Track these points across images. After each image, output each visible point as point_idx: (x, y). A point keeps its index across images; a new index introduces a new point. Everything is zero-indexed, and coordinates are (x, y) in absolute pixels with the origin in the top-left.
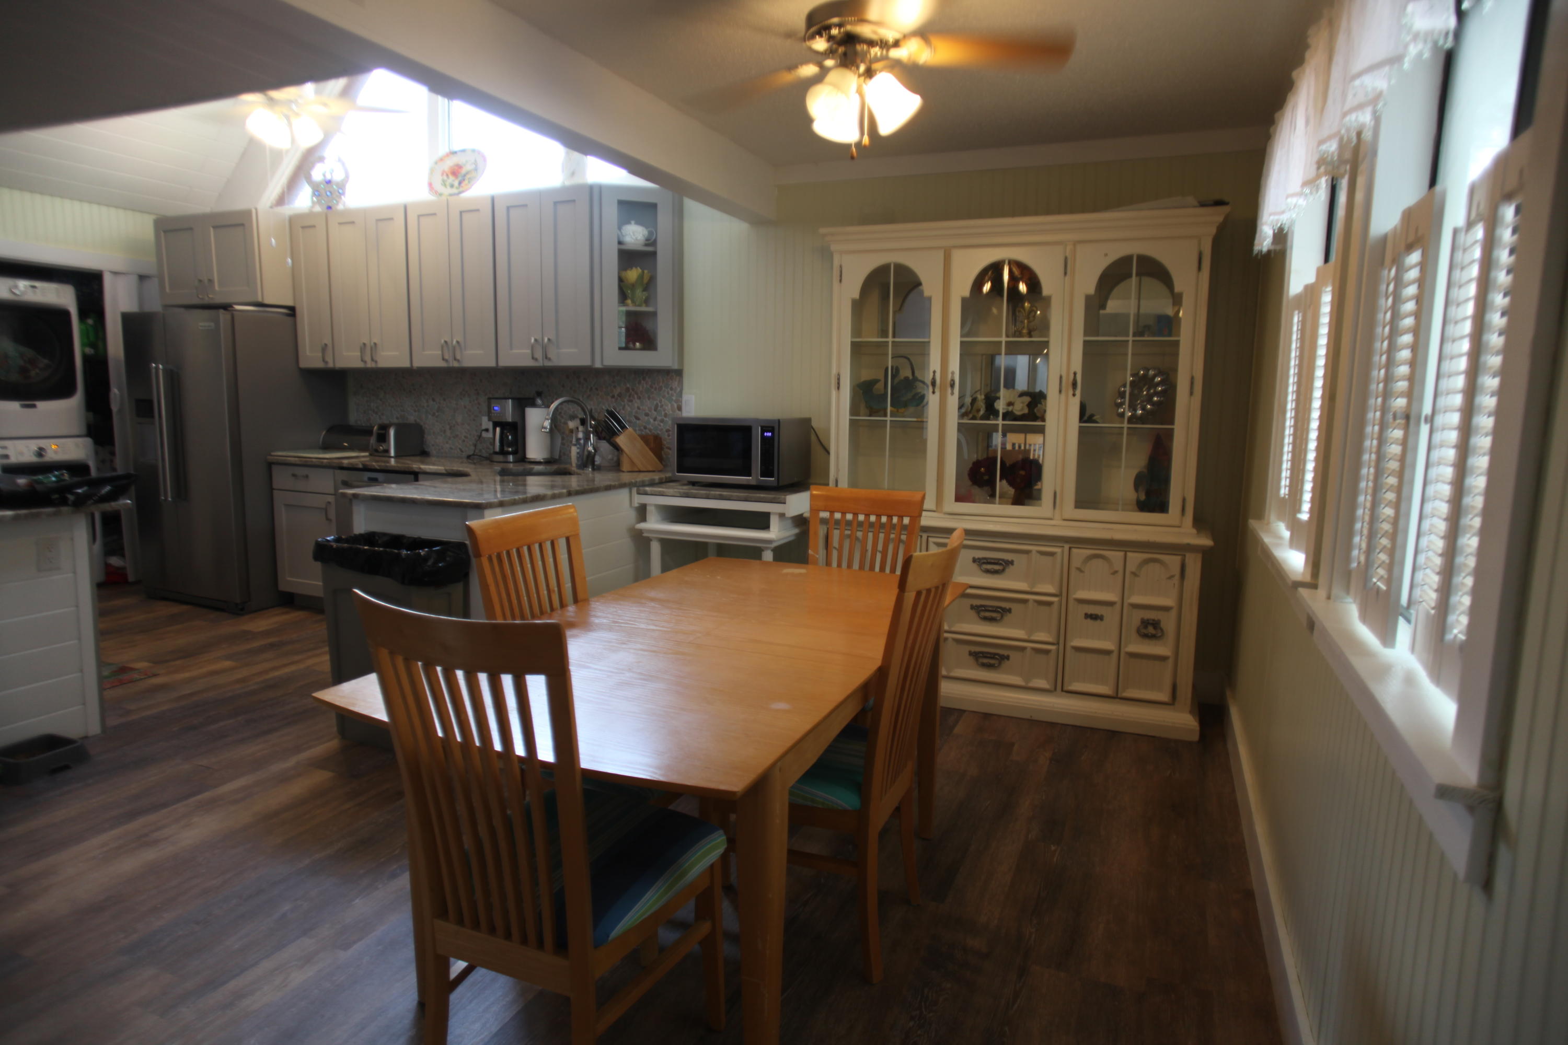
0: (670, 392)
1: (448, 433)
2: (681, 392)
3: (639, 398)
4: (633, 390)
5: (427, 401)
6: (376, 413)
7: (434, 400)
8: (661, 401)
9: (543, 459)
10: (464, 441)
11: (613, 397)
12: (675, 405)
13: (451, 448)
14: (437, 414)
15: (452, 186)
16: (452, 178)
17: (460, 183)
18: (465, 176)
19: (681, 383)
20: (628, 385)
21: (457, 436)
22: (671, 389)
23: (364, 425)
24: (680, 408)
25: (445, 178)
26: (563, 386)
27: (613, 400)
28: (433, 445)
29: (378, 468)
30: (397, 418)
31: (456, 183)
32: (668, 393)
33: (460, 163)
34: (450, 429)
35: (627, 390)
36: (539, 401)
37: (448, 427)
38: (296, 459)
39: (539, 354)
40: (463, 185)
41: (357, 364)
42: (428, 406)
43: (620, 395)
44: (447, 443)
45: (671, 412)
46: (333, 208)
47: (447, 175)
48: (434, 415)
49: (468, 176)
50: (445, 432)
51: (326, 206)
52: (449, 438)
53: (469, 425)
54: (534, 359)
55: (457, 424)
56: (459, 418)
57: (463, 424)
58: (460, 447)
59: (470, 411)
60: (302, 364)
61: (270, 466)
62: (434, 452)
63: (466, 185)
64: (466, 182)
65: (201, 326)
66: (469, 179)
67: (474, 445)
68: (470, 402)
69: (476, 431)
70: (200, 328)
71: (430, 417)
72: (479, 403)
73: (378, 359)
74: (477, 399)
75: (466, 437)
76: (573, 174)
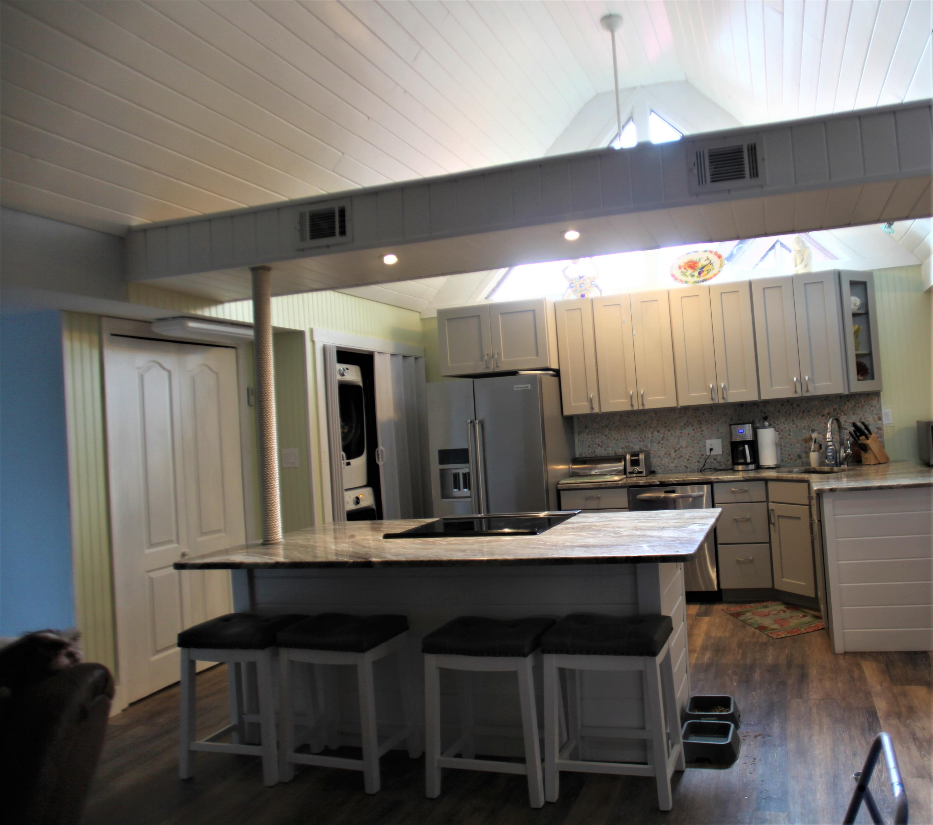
0: (872, 408)
1: (673, 455)
2: (880, 407)
3: (845, 414)
4: (840, 409)
5: (652, 433)
6: (602, 447)
7: (658, 431)
8: (864, 415)
9: (776, 465)
10: (688, 460)
11: (823, 416)
12: (876, 417)
13: (676, 466)
14: (662, 442)
15: (693, 276)
16: (690, 271)
17: (700, 274)
18: (702, 268)
19: (879, 401)
20: (835, 407)
21: (682, 456)
22: (872, 406)
23: (588, 456)
24: (880, 419)
25: (684, 270)
26: (779, 412)
27: (824, 418)
28: (659, 466)
30: (622, 448)
31: (696, 273)
32: (870, 409)
33: (694, 260)
34: (675, 451)
35: (835, 410)
36: (767, 424)
37: (673, 451)
40: (702, 275)
41: (586, 410)
42: (653, 437)
43: (829, 414)
44: (672, 462)
45: (873, 422)
46: (586, 296)
47: (685, 268)
48: (659, 443)
49: (705, 269)
50: (670, 454)
51: (580, 295)
52: (675, 459)
53: (693, 447)
54: (796, 392)
55: (681, 447)
56: (684, 443)
57: (686, 447)
58: (685, 464)
59: (693, 436)
60: (566, 412)
61: (558, 492)
62: (660, 471)
63: (706, 275)
64: (706, 272)
65: (516, 388)
66: (707, 270)
67: (698, 462)
68: (694, 430)
69: (700, 451)
70: (515, 389)
71: (655, 444)
72: (702, 431)
73: (645, 403)
74: (700, 427)
75: (690, 457)
76: (806, 266)
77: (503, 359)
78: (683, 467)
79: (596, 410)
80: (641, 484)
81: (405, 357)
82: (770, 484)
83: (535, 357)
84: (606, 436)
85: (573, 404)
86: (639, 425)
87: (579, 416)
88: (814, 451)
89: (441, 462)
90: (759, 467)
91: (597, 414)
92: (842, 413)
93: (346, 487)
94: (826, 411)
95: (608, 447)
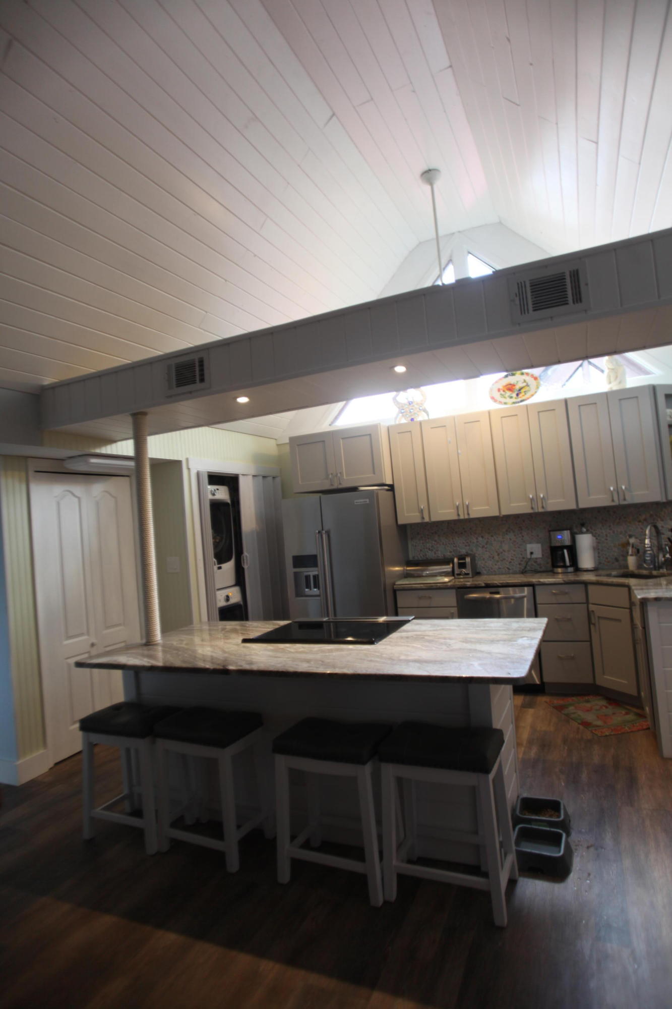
1: (496, 557)
3: (662, 520)
5: (477, 539)
6: (432, 550)
7: (482, 537)
9: (594, 568)
10: (510, 562)
11: (639, 521)
13: (500, 568)
14: (486, 546)
15: (511, 397)
16: (508, 393)
17: (517, 395)
18: (520, 390)
20: (651, 512)
21: (504, 559)
23: (420, 559)
25: (502, 393)
27: (640, 524)
28: (483, 568)
29: (499, 585)
30: (451, 552)
31: (514, 395)
33: (512, 383)
34: (498, 555)
35: (651, 516)
36: (584, 530)
37: (496, 554)
38: (422, 585)
40: (520, 395)
41: (418, 520)
42: (478, 542)
43: (645, 520)
44: (496, 565)
46: (415, 420)
47: (504, 391)
48: (483, 547)
49: (522, 391)
50: (493, 557)
51: (410, 419)
52: (498, 561)
53: (514, 551)
54: (613, 501)
55: (504, 551)
56: (506, 547)
57: (509, 551)
58: (507, 566)
59: (515, 541)
60: (400, 522)
61: (395, 592)
62: (485, 572)
63: (523, 396)
64: (523, 394)
65: (357, 502)
66: (525, 392)
67: (520, 564)
68: (515, 536)
69: (521, 554)
70: (355, 503)
71: (480, 549)
72: (523, 536)
73: (470, 512)
74: (521, 533)
75: (512, 559)
76: (620, 383)
77: (345, 477)
78: (507, 569)
79: (427, 520)
80: (468, 586)
81: (264, 477)
82: (590, 588)
83: (372, 475)
84: (435, 541)
85: (406, 515)
87: (411, 525)
88: (631, 555)
89: (295, 566)
90: (578, 570)
91: (427, 523)
92: (659, 519)
93: (218, 586)
94: (643, 517)
95: (437, 551)
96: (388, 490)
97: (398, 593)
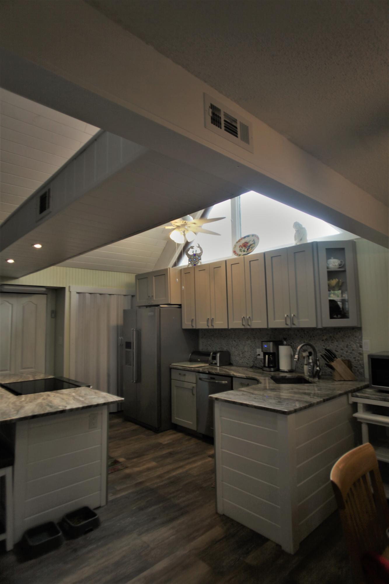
0: (355, 338)
2: (361, 338)
3: (337, 341)
4: (334, 337)
6: (210, 346)
7: (235, 341)
8: (350, 343)
9: (288, 370)
10: (248, 359)
11: (323, 340)
12: (358, 345)
14: (236, 347)
15: (244, 251)
16: (244, 248)
17: (248, 250)
18: (250, 246)
19: (361, 334)
20: (331, 335)
21: (245, 357)
22: (356, 337)
24: (361, 347)
25: (241, 248)
26: (296, 335)
27: (323, 342)
28: (234, 361)
29: (215, 373)
30: (219, 348)
31: (246, 250)
32: (354, 339)
33: (247, 242)
34: (242, 354)
35: (331, 337)
36: (285, 343)
37: (241, 353)
38: (181, 367)
39: (289, 322)
40: (249, 250)
42: (232, 344)
43: (326, 339)
44: (241, 360)
45: (356, 349)
47: (242, 247)
48: (235, 347)
49: (251, 246)
50: (240, 355)
51: (193, 265)
52: (242, 358)
53: (251, 352)
54: (286, 324)
55: (245, 351)
56: (246, 349)
57: (248, 352)
59: (251, 346)
60: (184, 327)
61: (170, 369)
62: (235, 364)
63: (250, 250)
64: (250, 249)
66: (252, 247)
68: (251, 342)
71: (233, 348)
72: (255, 343)
73: (214, 325)
74: (254, 341)
75: (249, 358)
76: (301, 240)
77: (154, 299)
78: (246, 363)
83: (165, 298)
84: (212, 341)
85: (186, 323)
86: (227, 336)
89: (126, 347)
90: (278, 369)
92: (335, 340)
94: (324, 338)
95: (213, 347)
96: (178, 308)
97: (172, 370)
